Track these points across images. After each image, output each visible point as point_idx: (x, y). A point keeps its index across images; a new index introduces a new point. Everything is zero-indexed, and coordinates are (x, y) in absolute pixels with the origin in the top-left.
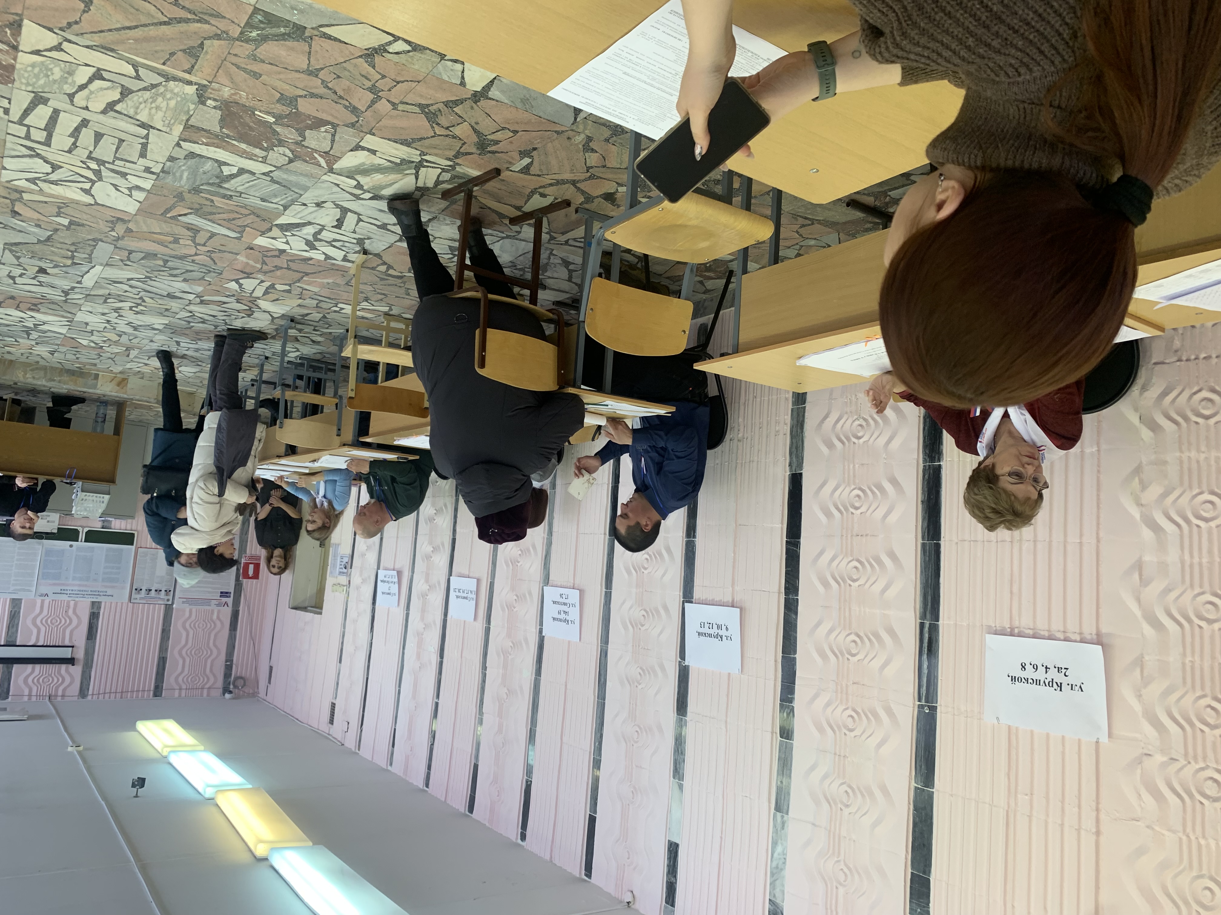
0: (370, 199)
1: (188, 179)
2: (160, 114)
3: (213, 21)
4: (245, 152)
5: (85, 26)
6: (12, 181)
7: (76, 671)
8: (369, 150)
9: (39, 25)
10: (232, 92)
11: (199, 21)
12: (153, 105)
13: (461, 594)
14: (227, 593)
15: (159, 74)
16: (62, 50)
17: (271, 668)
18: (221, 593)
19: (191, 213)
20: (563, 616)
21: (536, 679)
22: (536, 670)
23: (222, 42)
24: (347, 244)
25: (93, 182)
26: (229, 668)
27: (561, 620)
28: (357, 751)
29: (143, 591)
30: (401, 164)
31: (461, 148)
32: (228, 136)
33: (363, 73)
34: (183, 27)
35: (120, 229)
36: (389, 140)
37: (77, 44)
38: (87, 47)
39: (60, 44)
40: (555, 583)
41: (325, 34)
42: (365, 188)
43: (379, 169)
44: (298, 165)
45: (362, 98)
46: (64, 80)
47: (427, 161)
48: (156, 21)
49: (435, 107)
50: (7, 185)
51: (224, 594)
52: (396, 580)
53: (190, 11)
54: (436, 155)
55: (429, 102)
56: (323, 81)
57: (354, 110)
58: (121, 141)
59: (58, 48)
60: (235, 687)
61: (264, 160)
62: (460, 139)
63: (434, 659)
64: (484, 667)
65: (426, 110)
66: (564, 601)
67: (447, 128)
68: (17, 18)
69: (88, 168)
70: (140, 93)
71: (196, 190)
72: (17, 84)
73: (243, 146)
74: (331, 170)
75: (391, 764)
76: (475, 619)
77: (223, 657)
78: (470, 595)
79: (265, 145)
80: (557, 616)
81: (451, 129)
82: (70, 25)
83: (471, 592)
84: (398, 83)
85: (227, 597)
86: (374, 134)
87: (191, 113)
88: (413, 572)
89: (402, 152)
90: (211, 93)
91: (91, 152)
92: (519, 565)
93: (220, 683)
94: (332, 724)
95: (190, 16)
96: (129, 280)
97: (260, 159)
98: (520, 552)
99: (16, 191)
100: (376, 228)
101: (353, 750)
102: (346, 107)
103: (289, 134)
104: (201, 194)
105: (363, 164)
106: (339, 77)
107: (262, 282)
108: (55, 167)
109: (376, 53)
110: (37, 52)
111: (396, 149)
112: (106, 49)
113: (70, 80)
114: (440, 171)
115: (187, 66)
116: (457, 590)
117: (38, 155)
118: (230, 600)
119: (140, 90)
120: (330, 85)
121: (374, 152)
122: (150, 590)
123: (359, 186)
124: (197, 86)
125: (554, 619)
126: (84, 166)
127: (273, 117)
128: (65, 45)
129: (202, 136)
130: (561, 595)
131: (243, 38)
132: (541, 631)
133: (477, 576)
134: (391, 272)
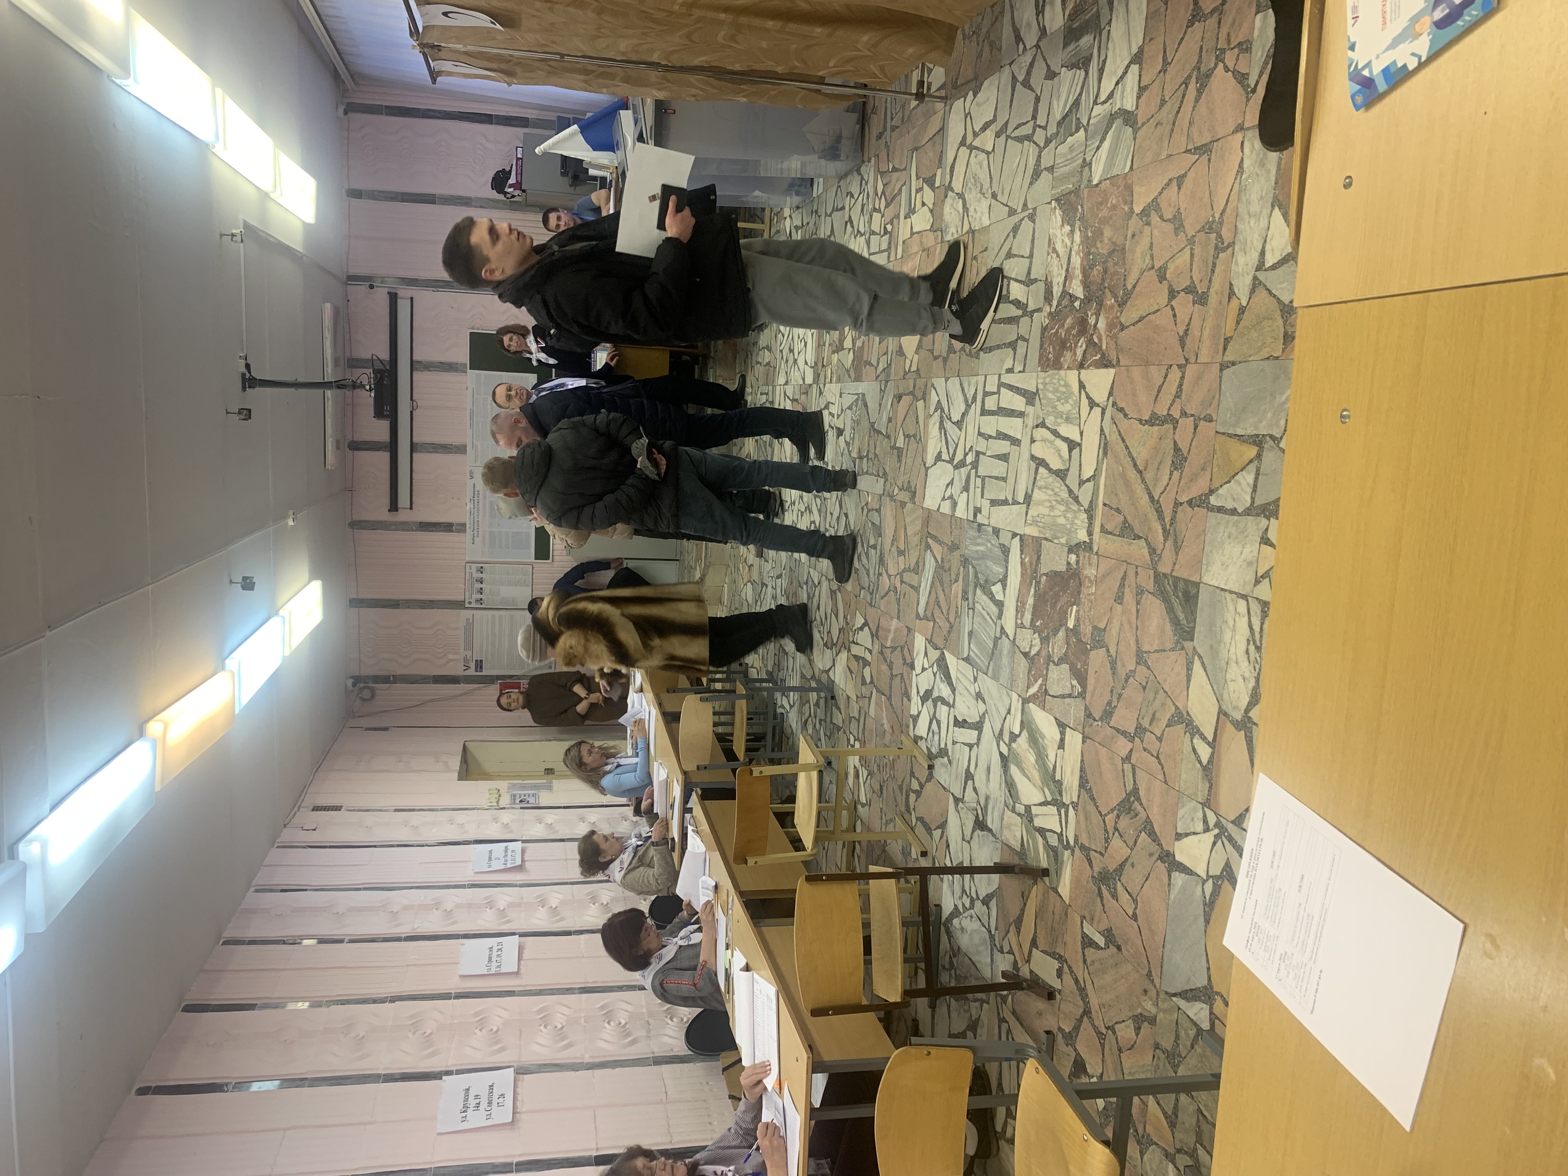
0: (1001, 754)
1: (977, 551)
2: (1046, 511)
3: (1169, 543)
4: (1024, 604)
5: (1124, 424)
6: (935, 389)
7: (384, 515)
8: (1062, 740)
9: (1113, 383)
10: (1093, 578)
11: (1164, 529)
12: (1054, 503)
13: (495, 953)
14: (481, 667)
15: (1091, 502)
16: (1091, 408)
17: (386, 729)
19: (937, 561)
20: (472, 1102)
21: (379, 1076)
23: (1148, 557)
24: (936, 737)
25: (951, 461)
26: (385, 679)
27: (466, 1099)
28: (276, 845)
29: (480, 575)
30: (1054, 781)
31: (1096, 851)
32: (1038, 583)
33: (1157, 715)
34: (1153, 515)
35: (904, 496)
36: (1082, 761)
37: (1102, 420)
38: (1102, 430)
39: (1098, 405)
40: (520, 1084)
41: (1192, 662)
42: (1014, 745)
43: (1041, 756)
44: (1023, 663)
45: (1124, 718)
46: (1059, 415)
47: (1067, 813)
48: (1151, 488)
49: (1139, 808)
50: (929, 385)
51: (479, 665)
52: (509, 866)
53: (1173, 519)
54: (1078, 822)
55: (1144, 801)
56: (1134, 671)
57: (1108, 714)
58: (1004, 479)
59: (1092, 404)
60: (362, 689)
61: (1020, 626)
62: (1106, 848)
63: (405, 930)
64: (393, 999)
65: (1132, 798)
66: (495, 1100)
67: (1116, 829)
68: (1114, 362)
69: (966, 455)
70: (1064, 487)
71: (965, 562)
72: (1042, 374)
73: (1031, 601)
74: (1025, 701)
76: (463, 977)
77: (400, 671)
78: (494, 964)
79: (1038, 624)
80: (472, 1094)
81: (1116, 834)
82: (1121, 410)
83: (499, 966)
84: (1157, 758)
85: (476, 668)
86: (1084, 742)
87: (1055, 541)
88: (521, 886)
89: (1071, 779)
90: (1084, 557)
91: (984, 454)
92: (542, 1028)
93: (367, 671)
94: (313, 810)
95: (1167, 520)
96: (846, 515)
97: (1019, 622)
98: (559, 1026)
99: (924, 394)
100: (965, 766)
101: (278, 840)
102: (1109, 703)
103: (1058, 645)
104: (962, 569)
105: (1043, 737)
106: (1144, 688)
107: (870, 651)
108: (959, 424)
109: (1187, 725)
110: (1082, 386)
111: (1072, 772)
112: (1105, 448)
113: (1059, 420)
114: (1059, 831)
115: (1109, 527)
116: (500, 947)
117: (968, 406)
118: (472, 672)
119: (1068, 487)
120: (1131, 679)
121: (1061, 745)
122: (481, 583)
123: (1014, 737)
124: (1088, 541)
125: (467, 1090)
126: (967, 450)
127: (1074, 626)
128: (1097, 411)
129: (1031, 557)
130: (502, 1095)
131: (1159, 578)
132: (448, 1073)
133: (523, 971)
134: (913, 797)
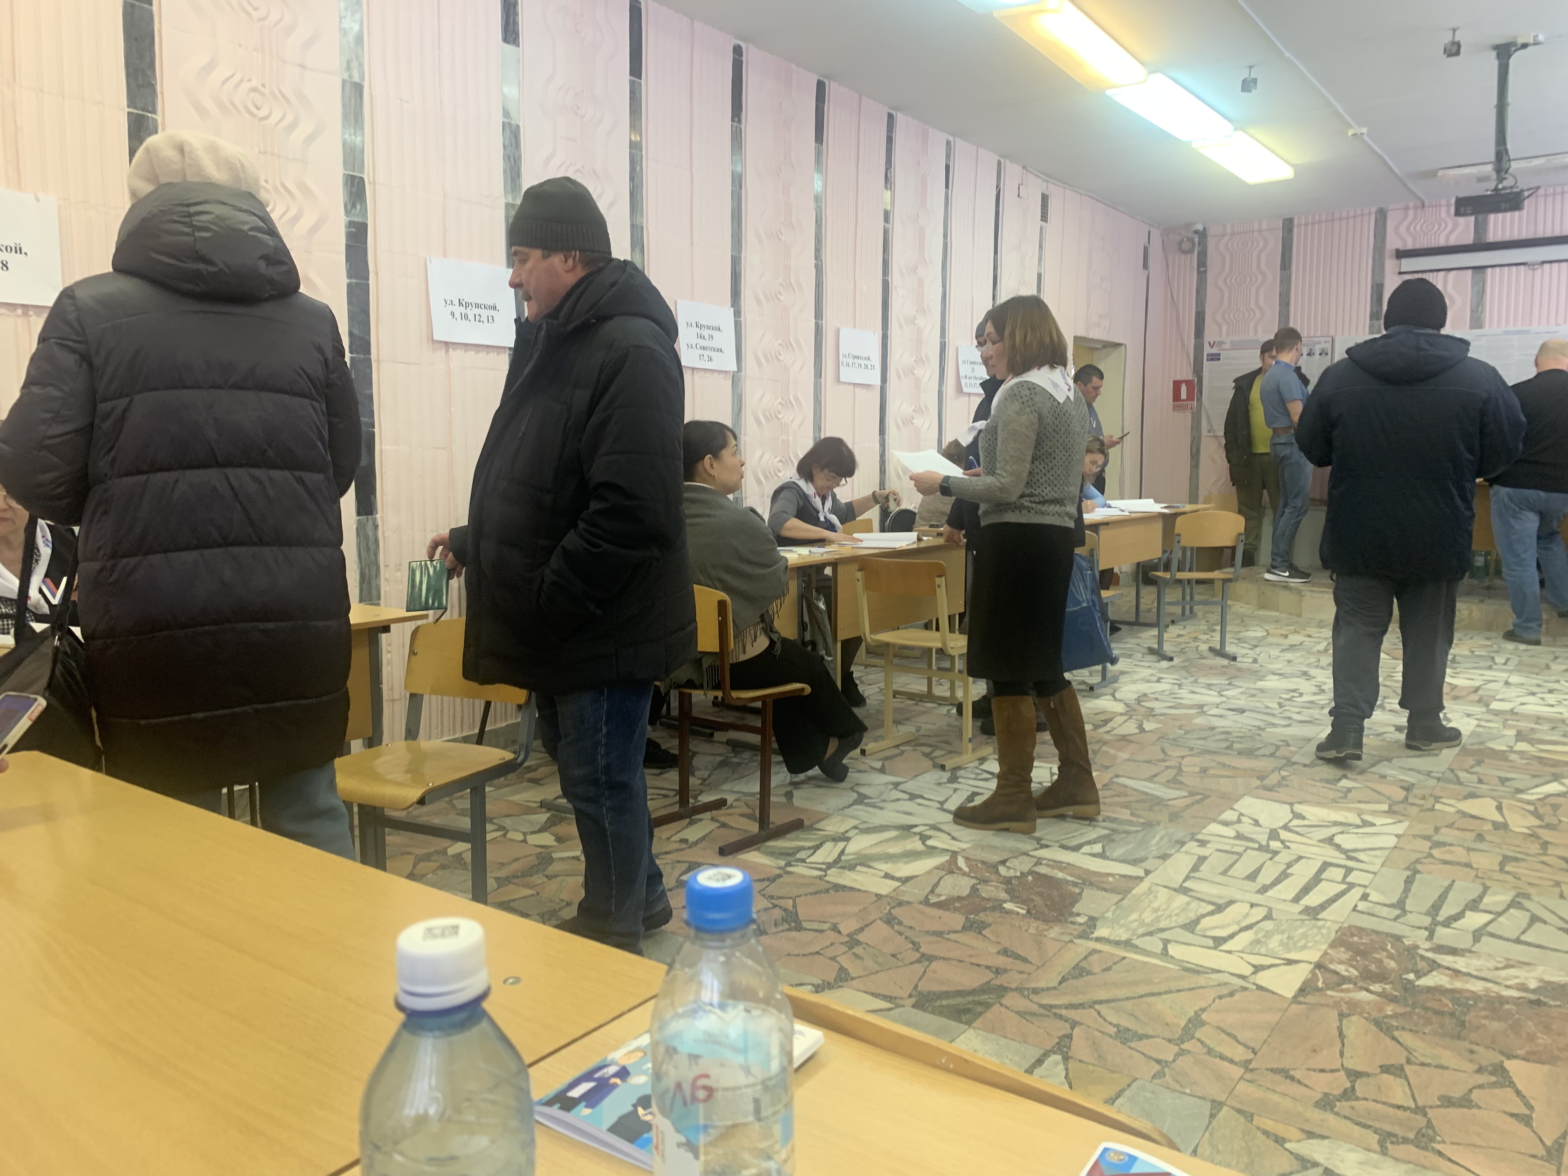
0: (916, 826)
1: (1154, 837)
2: (1155, 905)
3: (1035, 1008)
4: (1061, 869)
5: (1211, 994)
6: (1395, 823)
7: (1393, 243)
8: (893, 878)
9: (1273, 993)
10: (1045, 933)
11: (1052, 1006)
12: (1160, 913)
13: (863, 362)
14: (1212, 360)
15: (1137, 947)
16: (1254, 966)
17: (1145, 266)
18: (1219, 359)
19: (1169, 800)
20: (706, 333)
21: (740, 252)
22: (740, 264)
23: (1033, 985)
24: (973, 776)
25: (1286, 827)
26: (1202, 263)
27: (708, 327)
28: (1002, 160)
29: (1317, 352)
30: (856, 865)
31: (767, 886)
32: (1075, 884)
33: (859, 962)
34: (1076, 1000)
35: (1274, 778)
36: (859, 890)
37: (1232, 974)
38: (1219, 971)
39: (1254, 973)
40: (722, 376)
41: (890, 1002)
42: (918, 837)
43: (889, 858)
44: (995, 858)
45: (877, 934)
46: (1268, 935)
47: (821, 870)
48: (1113, 1004)
49: (781, 928)
50: (1401, 818)
51: (1215, 357)
52: (963, 382)
53: (1061, 1017)
54: (804, 876)
55: (785, 933)
56: (918, 950)
57: (890, 920)
58: (1224, 873)
59: (1258, 969)
60: (1192, 240)
61: (1039, 862)
62: (764, 896)
63: (895, 279)
64: (819, 269)
65: (793, 924)
66: (706, 353)
67: (775, 906)
68: (1302, 999)
69: (1283, 842)
70: (1173, 924)
71: (1149, 825)
72: (1336, 927)
73: (1060, 875)
74: (954, 854)
75: (948, 143)
76: (838, 332)
77: (1210, 277)
78: (851, 361)
79: (1030, 878)
80: (715, 333)
81: (771, 906)
82: (1231, 994)
83: (848, 365)
84: (818, 953)
85: (1212, 355)
86: (877, 895)
87: (1114, 907)
88: (940, 392)
89: (848, 878)
90: (1075, 930)
91: (1271, 859)
92: (780, 400)
93: (1211, 243)
94: (1043, 194)
95: (1064, 1012)
96: (1289, 725)
97: (1044, 862)
98: (780, 416)
99: (1395, 813)
100: (926, 796)
101: (1007, 162)
102: (900, 923)
103: (992, 891)
104: (1142, 820)
105: (906, 863)
106: (893, 956)
107: (1108, 732)
108: (1330, 841)
109: (829, 984)
110: (1290, 962)
111: (855, 881)
112: (1197, 971)
113: (1262, 934)
114: (807, 861)
115: (1095, 957)
116: (869, 367)
117: (1345, 852)
118: (1207, 350)
119: (1173, 928)
120: (910, 946)
121: (887, 876)
122: (1309, 354)
123: (924, 838)
124: (1091, 936)
125: (719, 329)
126: (1287, 844)
127: (1004, 908)
128: (1247, 971)
129: (1111, 883)
130: (710, 359)
131: (1002, 990)
132: (737, 314)
133: (842, 386)
134: (927, 750)
